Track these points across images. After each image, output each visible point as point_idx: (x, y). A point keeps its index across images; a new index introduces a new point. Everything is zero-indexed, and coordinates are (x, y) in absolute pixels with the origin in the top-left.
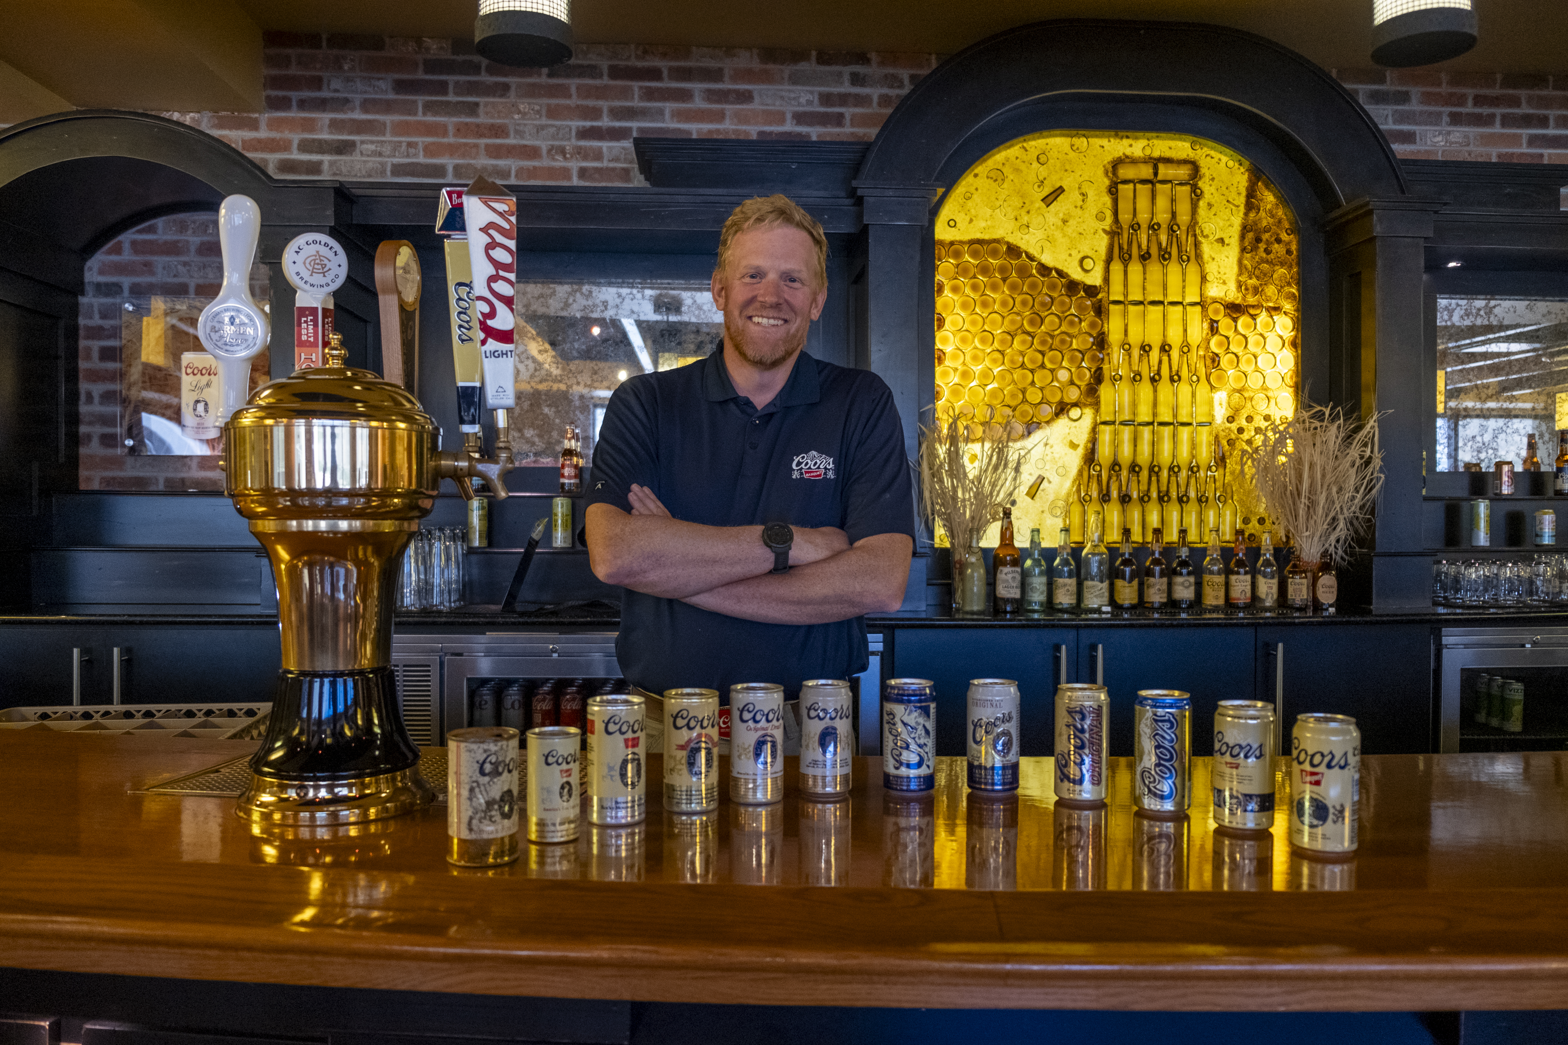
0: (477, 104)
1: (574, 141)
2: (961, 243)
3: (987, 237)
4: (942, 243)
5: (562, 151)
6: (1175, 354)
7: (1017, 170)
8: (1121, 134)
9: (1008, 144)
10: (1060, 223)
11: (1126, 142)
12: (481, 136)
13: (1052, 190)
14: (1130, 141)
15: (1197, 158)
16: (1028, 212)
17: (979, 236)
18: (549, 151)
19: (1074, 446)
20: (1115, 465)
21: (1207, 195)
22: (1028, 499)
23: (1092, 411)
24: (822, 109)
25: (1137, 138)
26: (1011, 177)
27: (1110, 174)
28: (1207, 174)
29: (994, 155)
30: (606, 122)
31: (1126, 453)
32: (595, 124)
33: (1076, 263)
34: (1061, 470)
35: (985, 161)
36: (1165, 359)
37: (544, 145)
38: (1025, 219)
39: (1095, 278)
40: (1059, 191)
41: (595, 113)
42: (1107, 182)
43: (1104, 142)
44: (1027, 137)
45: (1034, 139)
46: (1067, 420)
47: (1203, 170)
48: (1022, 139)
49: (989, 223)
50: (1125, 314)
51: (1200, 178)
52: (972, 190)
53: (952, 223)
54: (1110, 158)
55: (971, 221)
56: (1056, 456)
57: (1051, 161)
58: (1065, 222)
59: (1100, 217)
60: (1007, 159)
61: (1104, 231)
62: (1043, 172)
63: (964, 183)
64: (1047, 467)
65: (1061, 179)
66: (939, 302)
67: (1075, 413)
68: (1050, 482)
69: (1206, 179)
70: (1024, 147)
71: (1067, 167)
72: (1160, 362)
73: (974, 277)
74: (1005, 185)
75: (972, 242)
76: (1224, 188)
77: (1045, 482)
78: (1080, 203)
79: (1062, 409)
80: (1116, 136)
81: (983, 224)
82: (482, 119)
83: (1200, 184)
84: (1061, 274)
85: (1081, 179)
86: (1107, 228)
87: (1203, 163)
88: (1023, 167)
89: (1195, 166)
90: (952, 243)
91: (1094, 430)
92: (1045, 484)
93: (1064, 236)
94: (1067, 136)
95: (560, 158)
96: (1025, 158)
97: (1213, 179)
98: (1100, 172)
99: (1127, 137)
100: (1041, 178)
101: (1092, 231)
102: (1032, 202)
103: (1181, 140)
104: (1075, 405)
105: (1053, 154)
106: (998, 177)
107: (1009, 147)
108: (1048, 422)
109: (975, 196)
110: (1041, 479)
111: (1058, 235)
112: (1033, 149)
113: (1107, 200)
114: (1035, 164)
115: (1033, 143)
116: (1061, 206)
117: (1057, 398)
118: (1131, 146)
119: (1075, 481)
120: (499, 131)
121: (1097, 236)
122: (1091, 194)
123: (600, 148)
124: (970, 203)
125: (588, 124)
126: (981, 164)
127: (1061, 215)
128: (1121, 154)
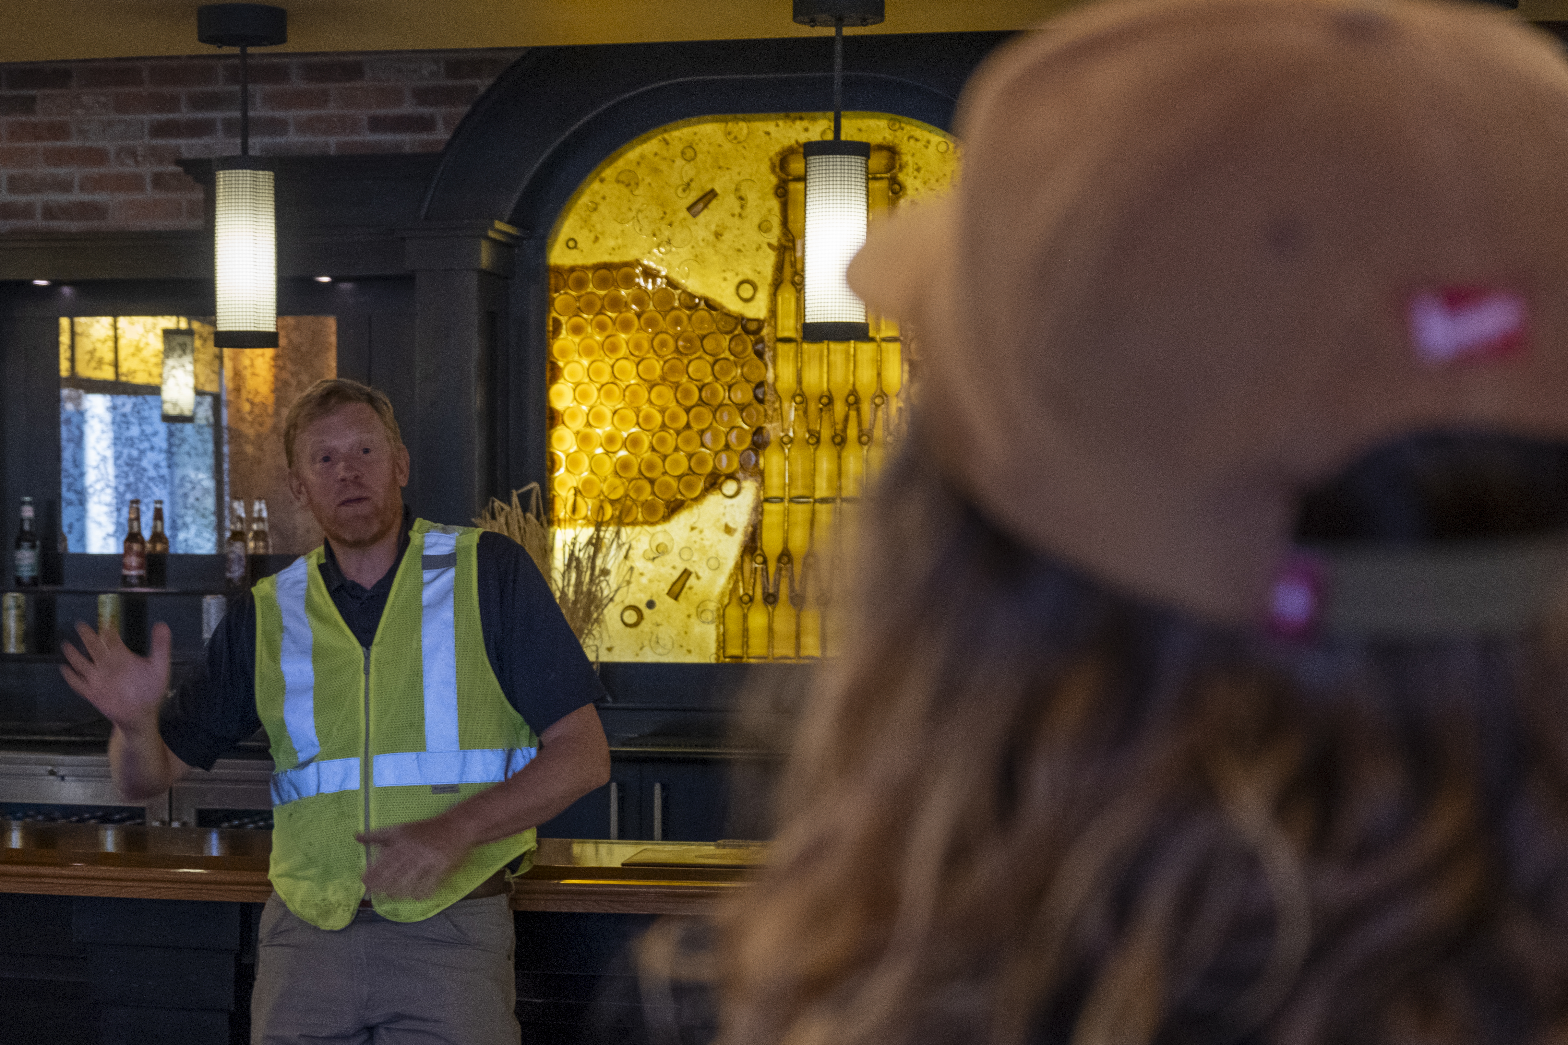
0: (33, 99)
1: (147, 140)
2: (584, 268)
3: (616, 259)
4: (558, 270)
5: (133, 154)
6: (866, 408)
7: (656, 171)
8: (793, 115)
9: (644, 136)
10: (711, 238)
11: (799, 125)
12: (39, 138)
13: (701, 194)
14: (805, 123)
15: (896, 141)
16: (670, 225)
17: (606, 258)
18: (118, 154)
19: (728, 530)
20: (785, 555)
21: (910, 192)
22: (671, 601)
23: (755, 484)
24: (450, 83)
25: (814, 119)
26: (648, 180)
27: (778, 170)
28: (910, 162)
29: (626, 152)
30: (184, 114)
31: (798, 541)
32: (172, 116)
33: (732, 289)
34: (713, 563)
35: (615, 160)
36: (853, 414)
37: (110, 146)
38: (666, 233)
39: (758, 309)
40: (709, 196)
41: (172, 103)
42: (774, 180)
43: (770, 126)
44: (667, 127)
45: (677, 128)
46: (721, 496)
47: (907, 158)
48: (661, 129)
49: (620, 241)
50: (798, 354)
51: (901, 168)
52: (598, 199)
53: (571, 244)
54: (777, 148)
55: (596, 239)
56: (707, 543)
57: (700, 157)
58: (718, 235)
59: (763, 227)
60: (642, 157)
61: (770, 245)
62: (689, 171)
63: (588, 191)
64: (695, 558)
65: (713, 180)
66: (557, 346)
67: (730, 487)
68: (698, 578)
69: (910, 169)
70: (665, 140)
71: (721, 163)
72: (846, 419)
73: (600, 313)
74: (640, 191)
75: (597, 267)
76: (933, 181)
77: (693, 578)
78: (737, 210)
79: (714, 482)
80: (787, 117)
81: (612, 243)
82: (40, 117)
83: (901, 177)
84: (710, 305)
85: (739, 178)
86: (774, 242)
87: (906, 148)
88: (663, 166)
89: (892, 151)
90: (572, 269)
91: (758, 510)
92: (692, 581)
93: (717, 253)
94: (722, 121)
95: (130, 162)
96: (665, 154)
97: (918, 170)
98: (765, 167)
99: (801, 119)
100: (686, 179)
101: (754, 246)
102: (674, 212)
103: (873, 117)
104: (731, 476)
105: (702, 147)
106: (629, 182)
107: (645, 141)
108: (696, 500)
109: (601, 208)
110: (686, 574)
111: (709, 252)
112: (676, 142)
113: (774, 204)
114: (679, 162)
115: (676, 134)
116: (711, 216)
117: (709, 468)
118: (806, 130)
119: (731, 575)
120: (58, 131)
121: (760, 252)
122: (752, 197)
123: (178, 147)
124: (595, 217)
125: (163, 117)
126: (610, 164)
127: (713, 227)
128: (793, 142)
